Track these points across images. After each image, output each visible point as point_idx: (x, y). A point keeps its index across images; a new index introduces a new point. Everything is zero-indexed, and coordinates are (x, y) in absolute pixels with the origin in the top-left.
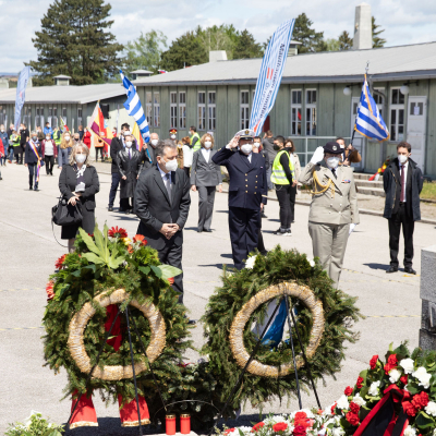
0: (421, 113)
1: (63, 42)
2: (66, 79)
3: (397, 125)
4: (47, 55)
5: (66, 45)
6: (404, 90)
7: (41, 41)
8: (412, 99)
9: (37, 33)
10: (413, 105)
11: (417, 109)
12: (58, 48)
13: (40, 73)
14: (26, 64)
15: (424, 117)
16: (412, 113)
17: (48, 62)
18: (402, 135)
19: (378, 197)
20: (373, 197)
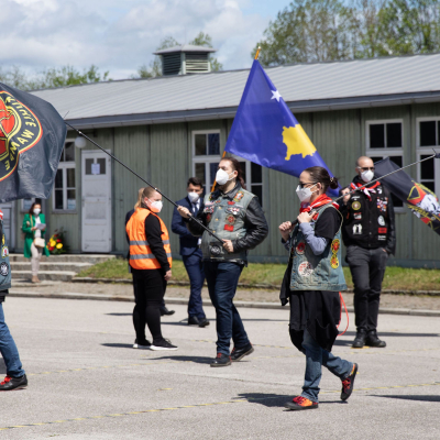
0: (103, 171)
3: (65, 189)
6: (79, 142)
8: (86, 155)
10: (89, 162)
11: (96, 167)
15: (108, 176)
16: (89, 171)
18: (73, 202)
19: (59, 283)
20: (50, 282)
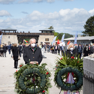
1: (91, 27)
2: (88, 35)
4: (87, 30)
5: (91, 28)
7: (85, 27)
9: (85, 25)
12: (89, 28)
13: (85, 34)
14: (82, 32)
17: (87, 32)
